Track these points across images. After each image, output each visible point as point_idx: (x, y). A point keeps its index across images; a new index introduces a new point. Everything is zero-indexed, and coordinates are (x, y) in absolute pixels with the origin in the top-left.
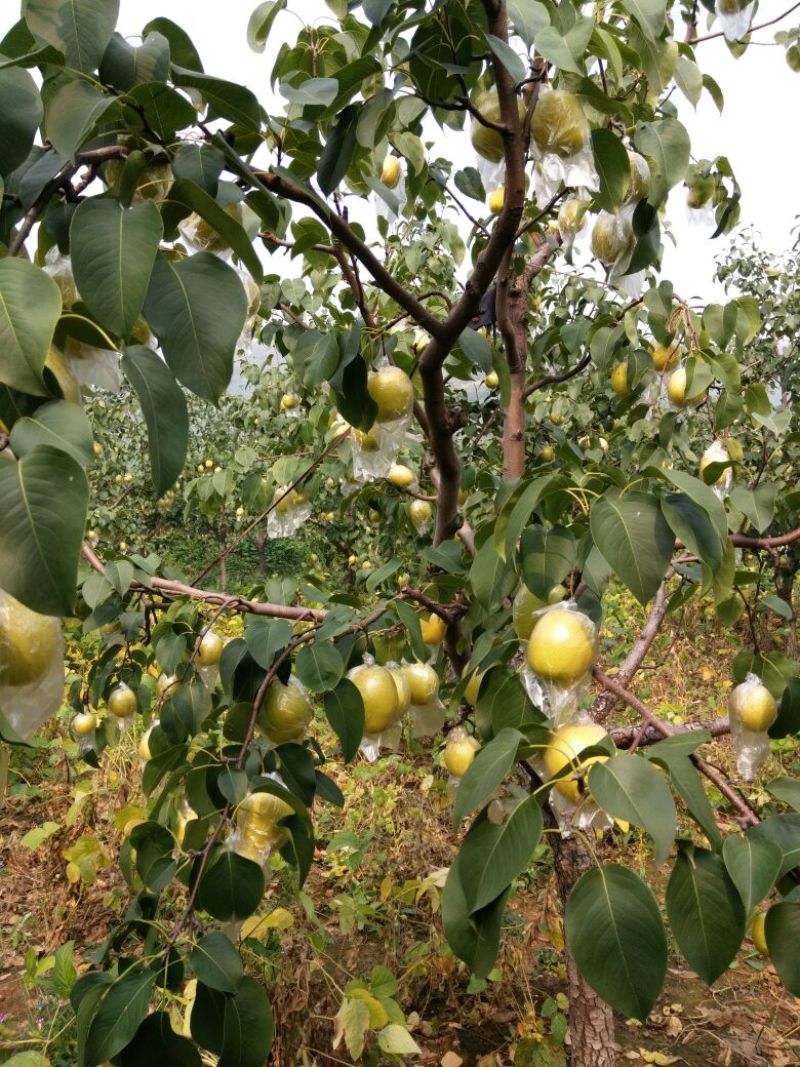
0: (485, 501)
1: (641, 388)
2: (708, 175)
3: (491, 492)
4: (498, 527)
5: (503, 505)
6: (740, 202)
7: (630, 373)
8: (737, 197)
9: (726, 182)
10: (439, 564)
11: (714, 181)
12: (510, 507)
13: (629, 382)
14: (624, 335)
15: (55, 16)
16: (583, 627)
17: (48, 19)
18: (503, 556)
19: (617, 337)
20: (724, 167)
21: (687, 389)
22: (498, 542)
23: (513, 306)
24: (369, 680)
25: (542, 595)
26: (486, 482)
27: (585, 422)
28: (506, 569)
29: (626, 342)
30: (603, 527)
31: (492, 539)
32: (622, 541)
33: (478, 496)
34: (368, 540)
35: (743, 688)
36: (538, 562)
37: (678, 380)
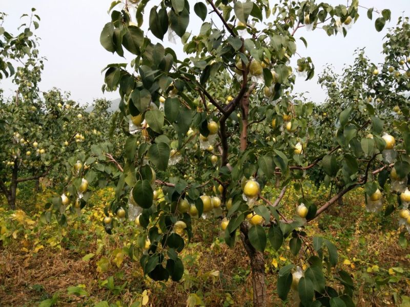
0: (234, 156)
1: (280, 127)
2: (305, 62)
3: (236, 154)
4: (238, 162)
5: (240, 156)
6: (314, 70)
7: (277, 122)
8: (313, 69)
9: (310, 64)
10: (222, 172)
11: (306, 64)
12: (241, 157)
13: (276, 125)
14: (275, 112)
15: (151, 53)
16: (257, 185)
17: (150, 53)
18: (239, 168)
19: (274, 112)
20: (309, 60)
21: (291, 128)
22: (238, 165)
23: (245, 100)
24: (205, 199)
25: (248, 178)
26: (235, 151)
27: (268, 133)
28: (240, 171)
29: (276, 113)
30: (261, 163)
31: (237, 165)
32: (265, 165)
33: (233, 155)
34: (191, 169)
35: (300, 207)
36: (248, 170)
37: (289, 125)
